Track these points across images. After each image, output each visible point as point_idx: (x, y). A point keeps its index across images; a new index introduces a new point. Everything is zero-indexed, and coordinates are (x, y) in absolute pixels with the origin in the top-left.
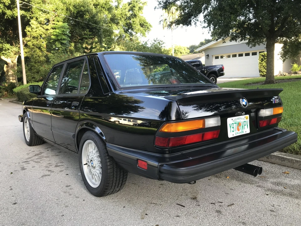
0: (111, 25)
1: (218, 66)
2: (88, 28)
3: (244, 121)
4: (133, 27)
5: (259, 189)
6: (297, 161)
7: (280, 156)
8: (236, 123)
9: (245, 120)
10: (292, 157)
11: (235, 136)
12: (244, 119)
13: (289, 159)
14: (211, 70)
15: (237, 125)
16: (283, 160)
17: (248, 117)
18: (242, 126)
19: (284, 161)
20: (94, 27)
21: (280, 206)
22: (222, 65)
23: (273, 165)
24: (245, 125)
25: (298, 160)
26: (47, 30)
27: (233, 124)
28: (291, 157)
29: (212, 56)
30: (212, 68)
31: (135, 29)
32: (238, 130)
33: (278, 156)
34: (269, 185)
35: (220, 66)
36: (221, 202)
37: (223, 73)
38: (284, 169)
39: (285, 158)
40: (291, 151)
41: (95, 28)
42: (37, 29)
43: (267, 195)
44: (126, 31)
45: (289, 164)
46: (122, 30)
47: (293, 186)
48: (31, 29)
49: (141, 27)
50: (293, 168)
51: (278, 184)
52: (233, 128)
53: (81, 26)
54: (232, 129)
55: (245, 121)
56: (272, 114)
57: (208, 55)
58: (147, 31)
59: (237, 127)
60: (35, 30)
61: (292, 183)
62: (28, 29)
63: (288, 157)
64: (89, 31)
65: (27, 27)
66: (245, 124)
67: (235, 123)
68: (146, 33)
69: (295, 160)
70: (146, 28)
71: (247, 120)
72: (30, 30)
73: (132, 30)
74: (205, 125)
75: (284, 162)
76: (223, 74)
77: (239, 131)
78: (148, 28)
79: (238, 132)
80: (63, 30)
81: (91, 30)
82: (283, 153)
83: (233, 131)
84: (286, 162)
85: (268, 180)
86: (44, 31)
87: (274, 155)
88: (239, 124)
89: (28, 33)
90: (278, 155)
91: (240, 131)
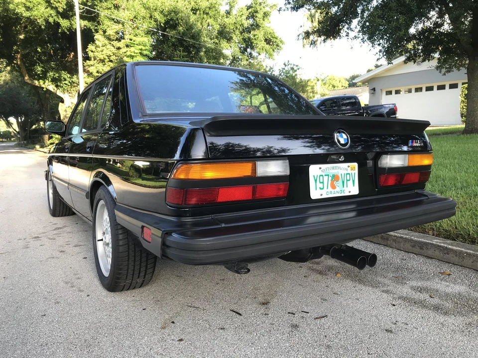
0: (218, 42)
1: (386, 106)
2: (182, 45)
3: (346, 172)
4: (253, 45)
5: (385, 295)
6: (469, 255)
7: (442, 245)
8: (328, 175)
9: (349, 171)
10: (462, 248)
11: (325, 196)
12: (347, 170)
13: (455, 252)
14: (375, 112)
15: (330, 178)
16: (446, 251)
17: (354, 168)
18: (340, 181)
19: (448, 254)
20: (191, 43)
21: (407, 324)
22: (393, 104)
23: (430, 261)
24: (349, 180)
25: (472, 252)
26: (119, 48)
27: (322, 176)
28: (460, 247)
29: (381, 90)
30: (377, 109)
31: (257, 47)
32: (333, 187)
33: (438, 246)
34: (405, 290)
35: (391, 106)
37: (396, 117)
38: (446, 268)
39: (450, 249)
40: (463, 238)
41: (193, 46)
42: (104, 48)
43: (394, 305)
44: (243, 51)
45: (456, 259)
46: (237, 49)
47: (447, 295)
48: (94, 47)
49: (267, 44)
50: (462, 266)
51: (421, 290)
52: (320, 183)
53: (172, 42)
54: (319, 185)
55: (347, 174)
56: (406, 165)
57: (374, 89)
58: (275, 50)
59: (330, 182)
60: (101, 48)
61: (449, 290)
62: (91, 47)
63: (455, 248)
64: (184, 51)
65: (90, 44)
66: (348, 179)
67: (325, 175)
68: (275, 54)
69: (466, 253)
70: (275, 46)
71: (353, 172)
72: (94, 49)
73: (252, 48)
74: (256, 172)
75: (447, 255)
77: (336, 190)
78: (278, 46)
79: (333, 190)
80: (140, 47)
81: (187, 49)
82: (449, 241)
83: (322, 187)
84: (451, 257)
85: (408, 282)
86: (114, 50)
87: (432, 244)
88: (335, 178)
89: (91, 54)
90: (438, 244)
91: (338, 189)
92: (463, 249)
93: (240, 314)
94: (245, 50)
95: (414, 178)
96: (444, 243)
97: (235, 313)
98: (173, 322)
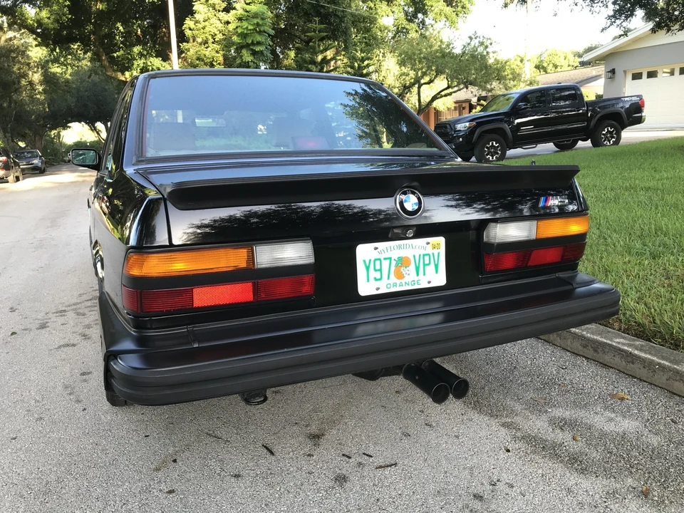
0: (373, 6)
1: (626, 99)
2: (319, 14)
3: (422, 252)
4: (426, 7)
5: (503, 431)
6: (663, 367)
7: (626, 348)
8: (390, 258)
9: (429, 250)
10: (655, 355)
11: (383, 290)
12: (425, 248)
13: (643, 360)
14: (608, 110)
15: (394, 263)
16: (630, 359)
17: (439, 244)
18: (412, 267)
19: (633, 363)
20: (331, 10)
21: (512, 486)
22: (638, 96)
23: (603, 372)
24: (429, 264)
25: (667, 363)
26: (228, 23)
27: (380, 259)
28: (650, 354)
29: (625, 72)
30: (613, 105)
31: (432, 11)
32: (399, 276)
33: (620, 349)
34: (538, 425)
35: (633, 98)
36: (368, 455)
37: (642, 116)
38: (623, 386)
39: (636, 356)
40: (663, 339)
41: (335, 14)
42: (207, 23)
43: (508, 451)
44: (411, 18)
45: (643, 373)
46: (402, 15)
47: (603, 435)
48: (193, 22)
49: (448, 6)
50: (651, 384)
51: (563, 424)
52: (376, 270)
53: (303, 9)
54: (373, 274)
55: (424, 255)
56: (533, 237)
57: (613, 71)
58: (460, 15)
59: (393, 268)
60: (203, 24)
61: (610, 427)
62: (189, 23)
63: (643, 355)
64: (321, 23)
65: (187, 18)
66: (427, 262)
67: (385, 259)
68: (460, 20)
69: (659, 364)
70: (459, 9)
71: (436, 251)
72: (192, 26)
73: (425, 13)
74: (254, 262)
75: (632, 365)
76: (640, 120)
77: (403, 281)
78: (465, 8)
79: (398, 282)
80: (255, 21)
81: (325, 17)
82: (639, 343)
83: (378, 277)
84: (636, 368)
85: (550, 410)
86: (220, 26)
87: (611, 346)
88: (403, 262)
89: (188, 33)
90: (620, 346)
91: (407, 279)
92: (655, 359)
93: (272, 453)
94: (415, 16)
95: (552, 255)
96: (630, 345)
97: (266, 451)
98: (175, 461)
